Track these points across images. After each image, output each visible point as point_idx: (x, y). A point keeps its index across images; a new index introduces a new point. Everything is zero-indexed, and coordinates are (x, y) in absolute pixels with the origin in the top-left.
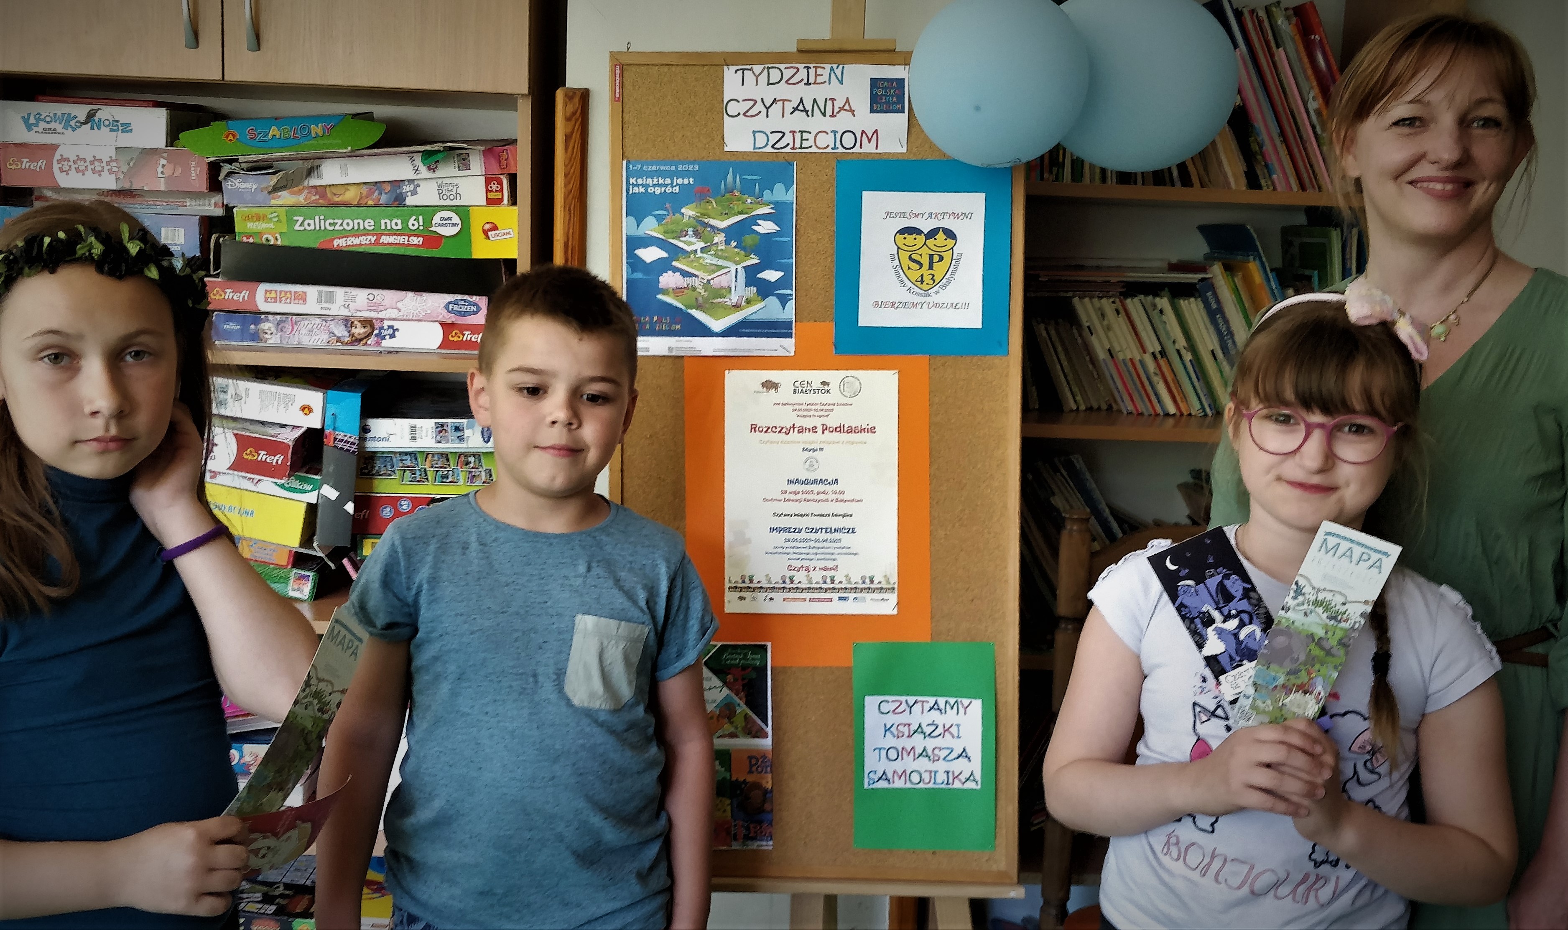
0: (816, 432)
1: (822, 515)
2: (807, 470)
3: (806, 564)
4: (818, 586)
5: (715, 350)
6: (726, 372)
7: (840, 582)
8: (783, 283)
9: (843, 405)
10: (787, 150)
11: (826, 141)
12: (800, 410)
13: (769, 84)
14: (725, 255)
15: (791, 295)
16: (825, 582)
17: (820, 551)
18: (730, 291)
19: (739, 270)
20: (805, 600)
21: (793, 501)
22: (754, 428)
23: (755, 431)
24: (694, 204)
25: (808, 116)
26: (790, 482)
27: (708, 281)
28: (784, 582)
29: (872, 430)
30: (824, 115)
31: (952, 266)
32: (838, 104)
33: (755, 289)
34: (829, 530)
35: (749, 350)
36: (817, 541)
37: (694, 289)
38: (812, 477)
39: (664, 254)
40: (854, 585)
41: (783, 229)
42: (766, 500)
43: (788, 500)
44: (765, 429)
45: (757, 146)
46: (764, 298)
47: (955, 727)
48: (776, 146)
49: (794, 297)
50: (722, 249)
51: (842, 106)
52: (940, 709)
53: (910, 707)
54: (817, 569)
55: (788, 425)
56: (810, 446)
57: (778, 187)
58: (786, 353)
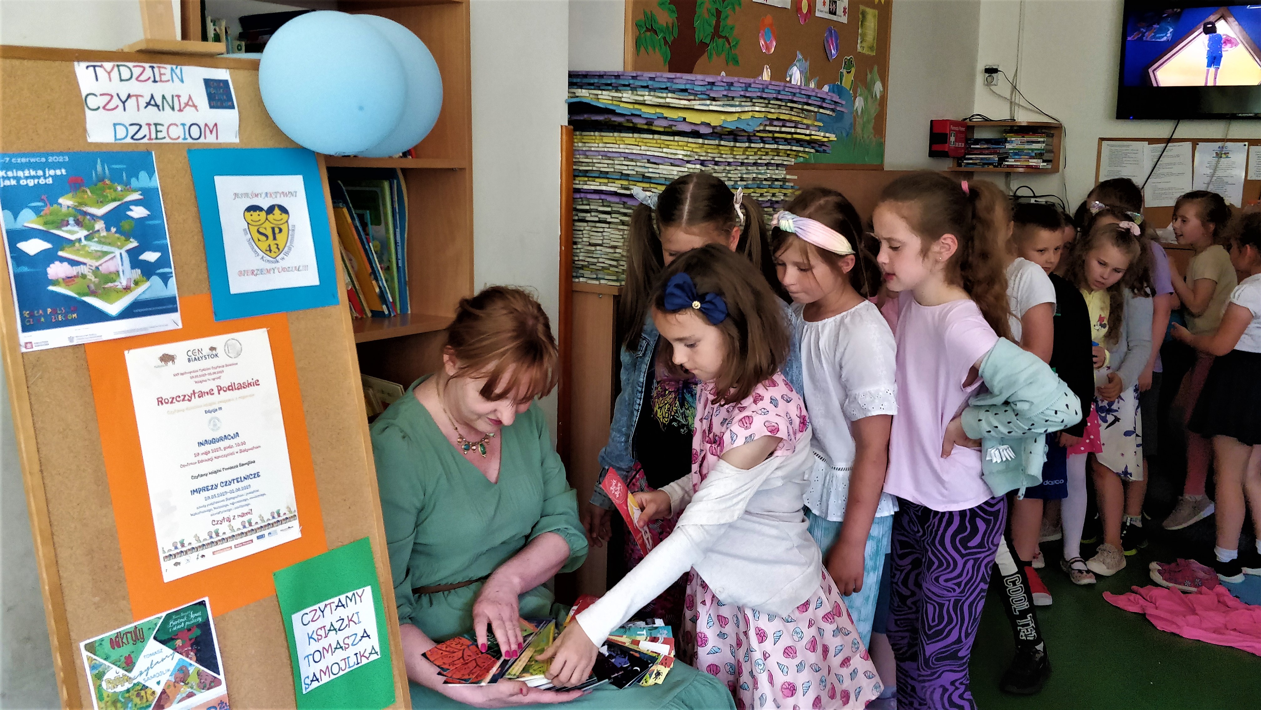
0: (214, 394)
1: (231, 468)
2: (213, 430)
3: (226, 515)
4: (239, 532)
5: (116, 333)
6: (126, 353)
7: (257, 523)
8: (163, 262)
9: (230, 365)
10: (145, 140)
11: (177, 133)
12: (196, 376)
13: (121, 80)
14: (108, 241)
15: (171, 273)
16: (244, 527)
17: (237, 500)
18: (119, 275)
19: (123, 255)
20: (231, 547)
21: (206, 461)
22: (160, 401)
23: (162, 404)
24: (70, 195)
25: (159, 110)
26: (200, 444)
27: (97, 268)
28: (211, 537)
29: (257, 383)
30: (173, 109)
31: (290, 236)
32: (184, 100)
33: (139, 270)
34: (239, 480)
35: (145, 329)
36: (232, 492)
37: (84, 276)
38: (217, 435)
39: (47, 245)
40: (266, 523)
41: (155, 213)
42: (184, 466)
43: (202, 461)
44: (170, 400)
45: (118, 137)
46: (148, 279)
47: (355, 615)
48: (135, 137)
49: (174, 274)
50: (104, 237)
51: (186, 102)
52: (343, 606)
53: (323, 612)
54: (236, 517)
55: (189, 392)
56: (211, 408)
57: (143, 175)
58: (175, 327)
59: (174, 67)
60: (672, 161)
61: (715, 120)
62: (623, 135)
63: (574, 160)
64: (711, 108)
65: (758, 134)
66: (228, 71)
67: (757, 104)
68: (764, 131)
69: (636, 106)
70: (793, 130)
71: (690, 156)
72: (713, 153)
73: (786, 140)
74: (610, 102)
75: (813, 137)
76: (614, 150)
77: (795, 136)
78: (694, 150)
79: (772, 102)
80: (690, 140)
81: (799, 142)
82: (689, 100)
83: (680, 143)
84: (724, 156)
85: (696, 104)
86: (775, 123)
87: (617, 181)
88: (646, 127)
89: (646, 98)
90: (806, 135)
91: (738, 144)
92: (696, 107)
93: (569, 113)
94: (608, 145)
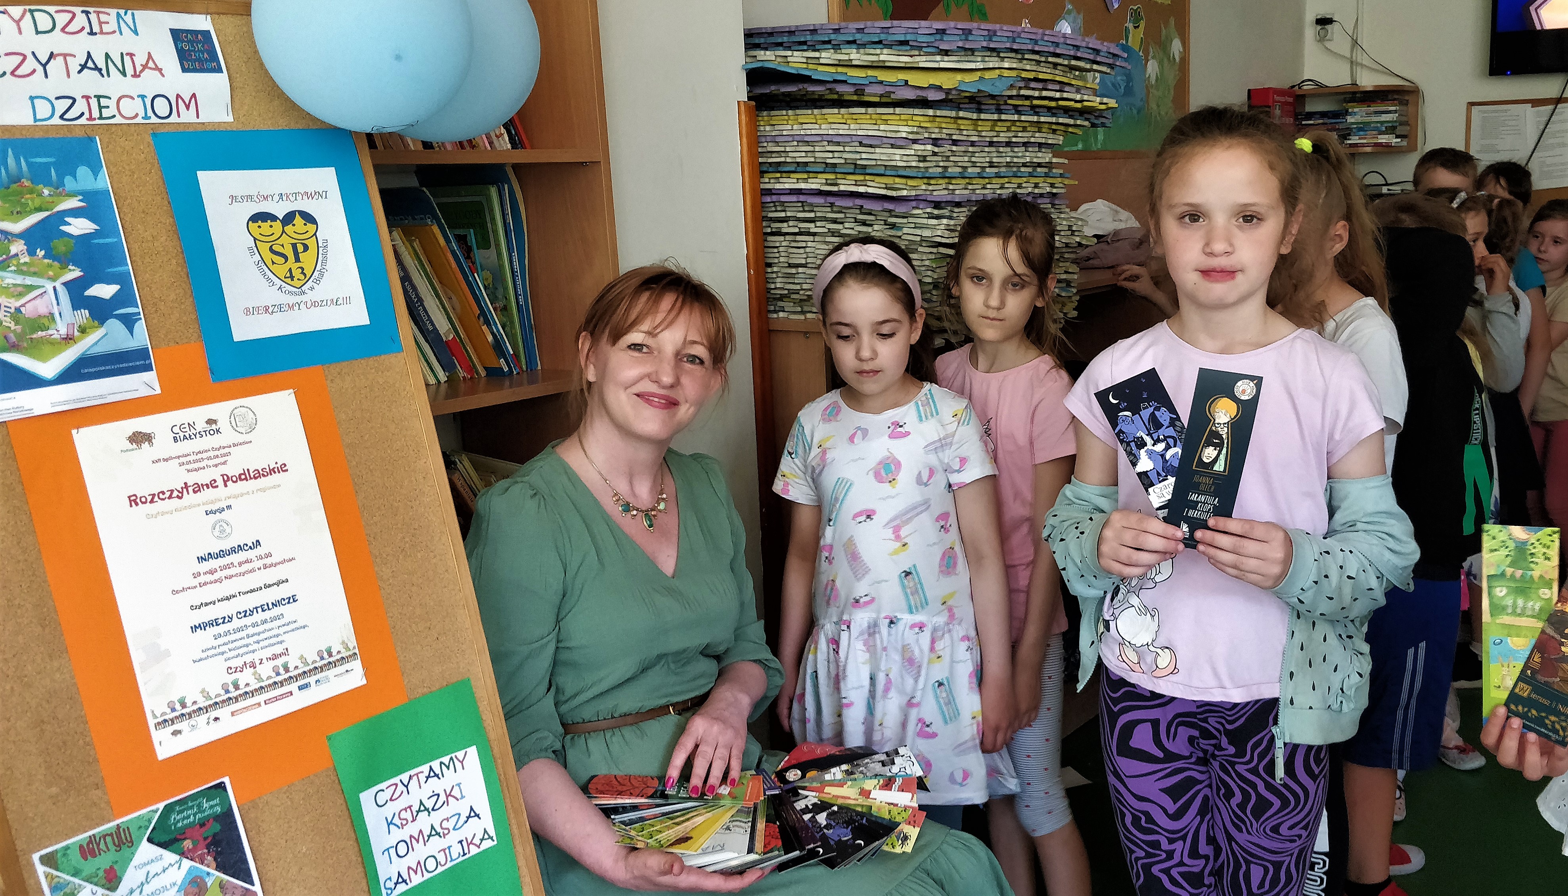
0: (217, 487)
1: (252, 591)
2: (219, 537)
3: (248, 658)
4: (271, 681)
5: (53, 405)
6: (74, 432)
7: (296, 667)
8: (123, 298)
9: (241, 444)
10: (83, 121)
11: (131, 108)
12: (189, 462)
13: (38, 32)
14: (32, 269)
15: (139, 314)
16: (278, 674)
17: (263, 636)
18: (53, 319)
19: (58, 288)
20: (259, 704)
21: (211, 583)
22: (134, 500)
23: (137, 504)
25: (103, 76)
26: (201, 559)
27: (18, 310)
28: (227, 692)
29: (283, 468)
30: (124, 74)
31: (320, 256)
32: (140, 60)
33: (87, 311)
34: (266, 607)
35: (101, 397)
36: (254, 625)
38: (226, 545)
40: (311, 667)
41: (106, 228)
42: (177, 592)
43: (205, 584)
44: (149, 498)
45: (38, 117)
46: (102, 323)
47: (456, 789)
48: (66, 116)
49: (142, 316)
50: (26, 263)
51: (144, 63)
52: (437, 775)
53: (407, 787)
54: (264, 661)
55: (179, 485)
56: (214, 507)
57: (83, 171)
58: (151, 393)
59: (122, 12)
60: (892, 141)
61: (948, 81)
62: (825, 111)
63: (760, 150)
64: (943, 65)
65: (1010, 102)
66: (209, 17)
67: (1006, 60)
68: (1019, 97)
69: (840, 69)
70: (1058, 95)
71: (917, 133)
72: (948, 129)
73: (1049, 109)
74: (805, 66)
75: (1086, 104)
76: (813, 132)
77: (1061, 103)
78: (923, 125)
79: (1026, 56)
80: (917, 111)
81: (1067, 111)
82: (911, 56)
83: (903, 117)
84: (965, 133)
85: (923, 61)
86: (1033, 85)
87: (820, 176)
88: (855, 98)
89: (852, 57)
90: (1076, 101)
91: (983, 116)
92: (922, 65)
93: (748, 85)
94: (805, 126)
